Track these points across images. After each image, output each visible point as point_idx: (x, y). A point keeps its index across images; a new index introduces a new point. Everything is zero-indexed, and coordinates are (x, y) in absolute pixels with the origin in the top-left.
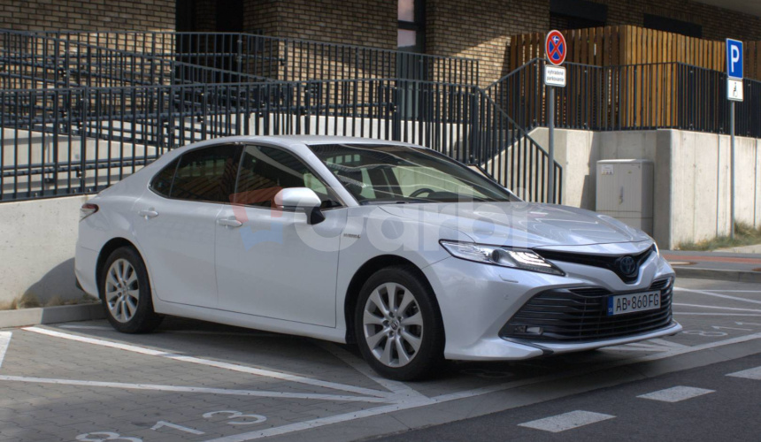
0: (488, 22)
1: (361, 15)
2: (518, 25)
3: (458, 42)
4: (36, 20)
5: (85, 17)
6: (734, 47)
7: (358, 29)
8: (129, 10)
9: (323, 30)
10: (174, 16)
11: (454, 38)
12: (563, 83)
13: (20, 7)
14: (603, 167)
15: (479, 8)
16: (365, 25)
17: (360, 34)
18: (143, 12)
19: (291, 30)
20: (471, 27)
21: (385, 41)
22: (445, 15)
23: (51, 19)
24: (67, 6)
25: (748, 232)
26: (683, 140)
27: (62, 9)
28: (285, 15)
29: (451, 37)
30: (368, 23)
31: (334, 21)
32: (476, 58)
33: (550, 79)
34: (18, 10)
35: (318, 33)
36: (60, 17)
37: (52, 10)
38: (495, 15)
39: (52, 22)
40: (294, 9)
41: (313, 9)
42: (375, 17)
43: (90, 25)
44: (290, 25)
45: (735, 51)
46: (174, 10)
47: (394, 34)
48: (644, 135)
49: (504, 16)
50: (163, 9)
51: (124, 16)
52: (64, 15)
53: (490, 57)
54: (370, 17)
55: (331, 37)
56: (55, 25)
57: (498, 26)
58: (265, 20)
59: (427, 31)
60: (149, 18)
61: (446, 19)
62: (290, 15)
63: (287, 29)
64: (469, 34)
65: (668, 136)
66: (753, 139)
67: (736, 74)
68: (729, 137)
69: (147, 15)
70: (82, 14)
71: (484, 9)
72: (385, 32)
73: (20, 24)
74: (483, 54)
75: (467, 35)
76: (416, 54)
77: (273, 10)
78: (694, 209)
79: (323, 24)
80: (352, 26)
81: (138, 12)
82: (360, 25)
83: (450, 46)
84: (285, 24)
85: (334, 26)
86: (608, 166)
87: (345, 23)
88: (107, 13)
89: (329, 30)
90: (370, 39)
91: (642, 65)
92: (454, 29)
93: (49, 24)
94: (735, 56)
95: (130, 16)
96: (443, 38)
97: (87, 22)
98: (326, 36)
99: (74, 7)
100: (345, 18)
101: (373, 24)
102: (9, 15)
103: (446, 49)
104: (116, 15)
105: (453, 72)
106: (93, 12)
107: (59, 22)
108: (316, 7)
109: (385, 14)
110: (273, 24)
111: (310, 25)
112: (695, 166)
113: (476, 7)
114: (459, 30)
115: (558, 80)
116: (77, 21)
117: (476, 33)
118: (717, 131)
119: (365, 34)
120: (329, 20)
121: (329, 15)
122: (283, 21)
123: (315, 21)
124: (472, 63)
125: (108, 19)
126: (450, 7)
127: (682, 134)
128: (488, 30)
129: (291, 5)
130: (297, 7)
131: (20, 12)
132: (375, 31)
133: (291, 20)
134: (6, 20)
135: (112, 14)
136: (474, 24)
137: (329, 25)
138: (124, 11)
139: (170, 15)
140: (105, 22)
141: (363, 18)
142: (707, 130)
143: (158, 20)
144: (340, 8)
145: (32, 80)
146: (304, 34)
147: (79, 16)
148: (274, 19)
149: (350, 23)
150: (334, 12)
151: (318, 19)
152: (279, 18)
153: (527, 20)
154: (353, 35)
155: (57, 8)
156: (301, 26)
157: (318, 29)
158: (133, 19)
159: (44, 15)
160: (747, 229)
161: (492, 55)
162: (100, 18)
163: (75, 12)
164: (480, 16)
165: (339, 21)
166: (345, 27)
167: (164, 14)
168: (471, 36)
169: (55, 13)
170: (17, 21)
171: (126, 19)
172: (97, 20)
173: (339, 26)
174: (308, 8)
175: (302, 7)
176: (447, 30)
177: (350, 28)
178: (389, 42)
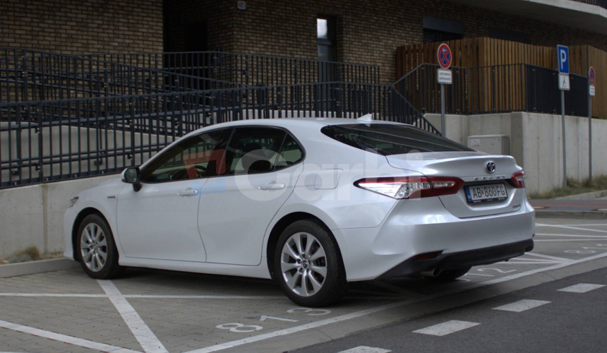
0: (381, 37)
1: (291, 35)
2: (401, 39)
3: (360, 53)
4: (66, 46)
5: (100, 42)
6: (562, 51)
7: (290, 46)
8: (130, 37)
9: (266, 47)
10: (162, 40)
11: (357, 50)
12: (450, 82)
13: (55, 37)
14: (472, 141)
15: (374, 27)
16: (295, 43)
17: (292, 49)
18: (141, 38)
19: (243, 48)
20: (369, 42)
21: (309, 54)
22: (351, 33)
23: (77, 45)
24: (88, 35)
25: (576, 185)
26: (530, 119)
27: (84, 37)
28: (239, 37)
29: (355, 49)
30: (297, 41)
31: (273, 40)
32: (373, 63)
33: (441, 78)
34: (53, 39)
35: (262, 49)
36: (82, 44)
37: (77, 39)
38: (386, 32)
39: (77, 47)
40: (245, 32)
41: (258, 32)
42: (302, 37)
43: (104, 48)
44: (243, 44)
45: (563, 54)
46: (162, 36)
47: (315, 48)
48: (501, 116)
49: (391, 33)
50: (155, 35)
51: (127, 41)
52: (86, 42)
53: (382, 63)
54: (298, 36)
55: (272, 52)
56: (80, 49)
57: (388, 40)
58: (224, 41)
59: (338, 45)
60: (145, 42)
61: (351, 36)
62: (243, 37)
63: (241, 48)
64: (367, 46)
65: (520, 117)
66: (575, 117)
67: (565, 71)
68: (560, 116)
69: (143, 40)
70: (98, 41)
71: (378, 28)
72: (309, 47)
73: (55, 49)
74: (377, 61)
75: (366, 47)
76: (332, 62)
77: (230, 33)
78: (539, 169)
79: (265, 43)
80: (286, 43)
81: (137, 38)
82: (291, 42)
83: (355, 55)
84: (239, 44)
85: (274, 44)
86: (476, 140)
87: (281, 41)
88: (116, 40)
89: (270, 47)
90: (299, 53)
91: (498, 66)
92: (357, 44)
93: (75, 49)
94: (563, 58)
95: (131, 41)
96: (349, 50)
97: (101, 47)
98: (268, 51)
99: (93, 36)
100: (281, 38)
101: (300, 42)
102: (48, 43)
103: (352, 58)
104: (122, 40)
105: (358, 75)
106: (106, 39)
107: (82, 47)
108: (260, 30)
109: (308, 34)
110: (231, 44)
111: (257, 44)
112: (538, 138)
113: (372, 27)
114: (360, 44)
115: (447, 79)
116: (95, 46)
117: (372, 45)
118: (551, 112)
119: (295, 49)
120: (270, 40)
121: (269, 36)
122: (237, 41)
123: (260, 41)
124: (371, 68)
125: (116, 44)
126: (353, 27)
127: (529, 115)
128: (381, 43)
129: (243, 30)
130: (247, 31)
131: (55, 41)
132: (302, 47)
133: (243, 41)
134: (46, 47)
135: (119, 40)
136: (371, 39)
137: (270, 43)
138: (127, 37)
139: (159, 40)
140: (114, 46)
141: (293, 37)
142: (545, 112)
143: (151, 43)
144: (277, 30)
145: (67, 89)
146: (253, 50)
147: (96, 42)
148: (231, 40)
149: (284, 41)
150: (273, 33)
151: (262, 39)
152: (235, 40)
153: (407, 35)
154: (286, 50)
155: (80, 37)
156: (251, 45)
157: (262, 46)
158: (133, 43)
159: (72, 43)
160: (575, 183)
161: (384, 61)
162: (111, 43)
163: (93, 40)
164: (374, 33)
165: (277, 40)
166: (281, 45)
167: (155, 39)
168: (369, 48)
169: (79, 41)
170: (53, 47)
171: (129, 43)
172: (109, 45)
173: (277, 44)
174: (255, 31)
175: (250, 31)
176: (352, 44)
177: (284, 45)
178: (312, 54)
